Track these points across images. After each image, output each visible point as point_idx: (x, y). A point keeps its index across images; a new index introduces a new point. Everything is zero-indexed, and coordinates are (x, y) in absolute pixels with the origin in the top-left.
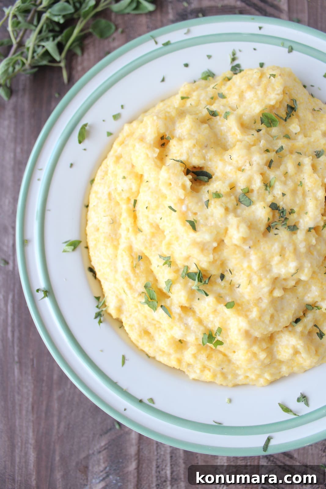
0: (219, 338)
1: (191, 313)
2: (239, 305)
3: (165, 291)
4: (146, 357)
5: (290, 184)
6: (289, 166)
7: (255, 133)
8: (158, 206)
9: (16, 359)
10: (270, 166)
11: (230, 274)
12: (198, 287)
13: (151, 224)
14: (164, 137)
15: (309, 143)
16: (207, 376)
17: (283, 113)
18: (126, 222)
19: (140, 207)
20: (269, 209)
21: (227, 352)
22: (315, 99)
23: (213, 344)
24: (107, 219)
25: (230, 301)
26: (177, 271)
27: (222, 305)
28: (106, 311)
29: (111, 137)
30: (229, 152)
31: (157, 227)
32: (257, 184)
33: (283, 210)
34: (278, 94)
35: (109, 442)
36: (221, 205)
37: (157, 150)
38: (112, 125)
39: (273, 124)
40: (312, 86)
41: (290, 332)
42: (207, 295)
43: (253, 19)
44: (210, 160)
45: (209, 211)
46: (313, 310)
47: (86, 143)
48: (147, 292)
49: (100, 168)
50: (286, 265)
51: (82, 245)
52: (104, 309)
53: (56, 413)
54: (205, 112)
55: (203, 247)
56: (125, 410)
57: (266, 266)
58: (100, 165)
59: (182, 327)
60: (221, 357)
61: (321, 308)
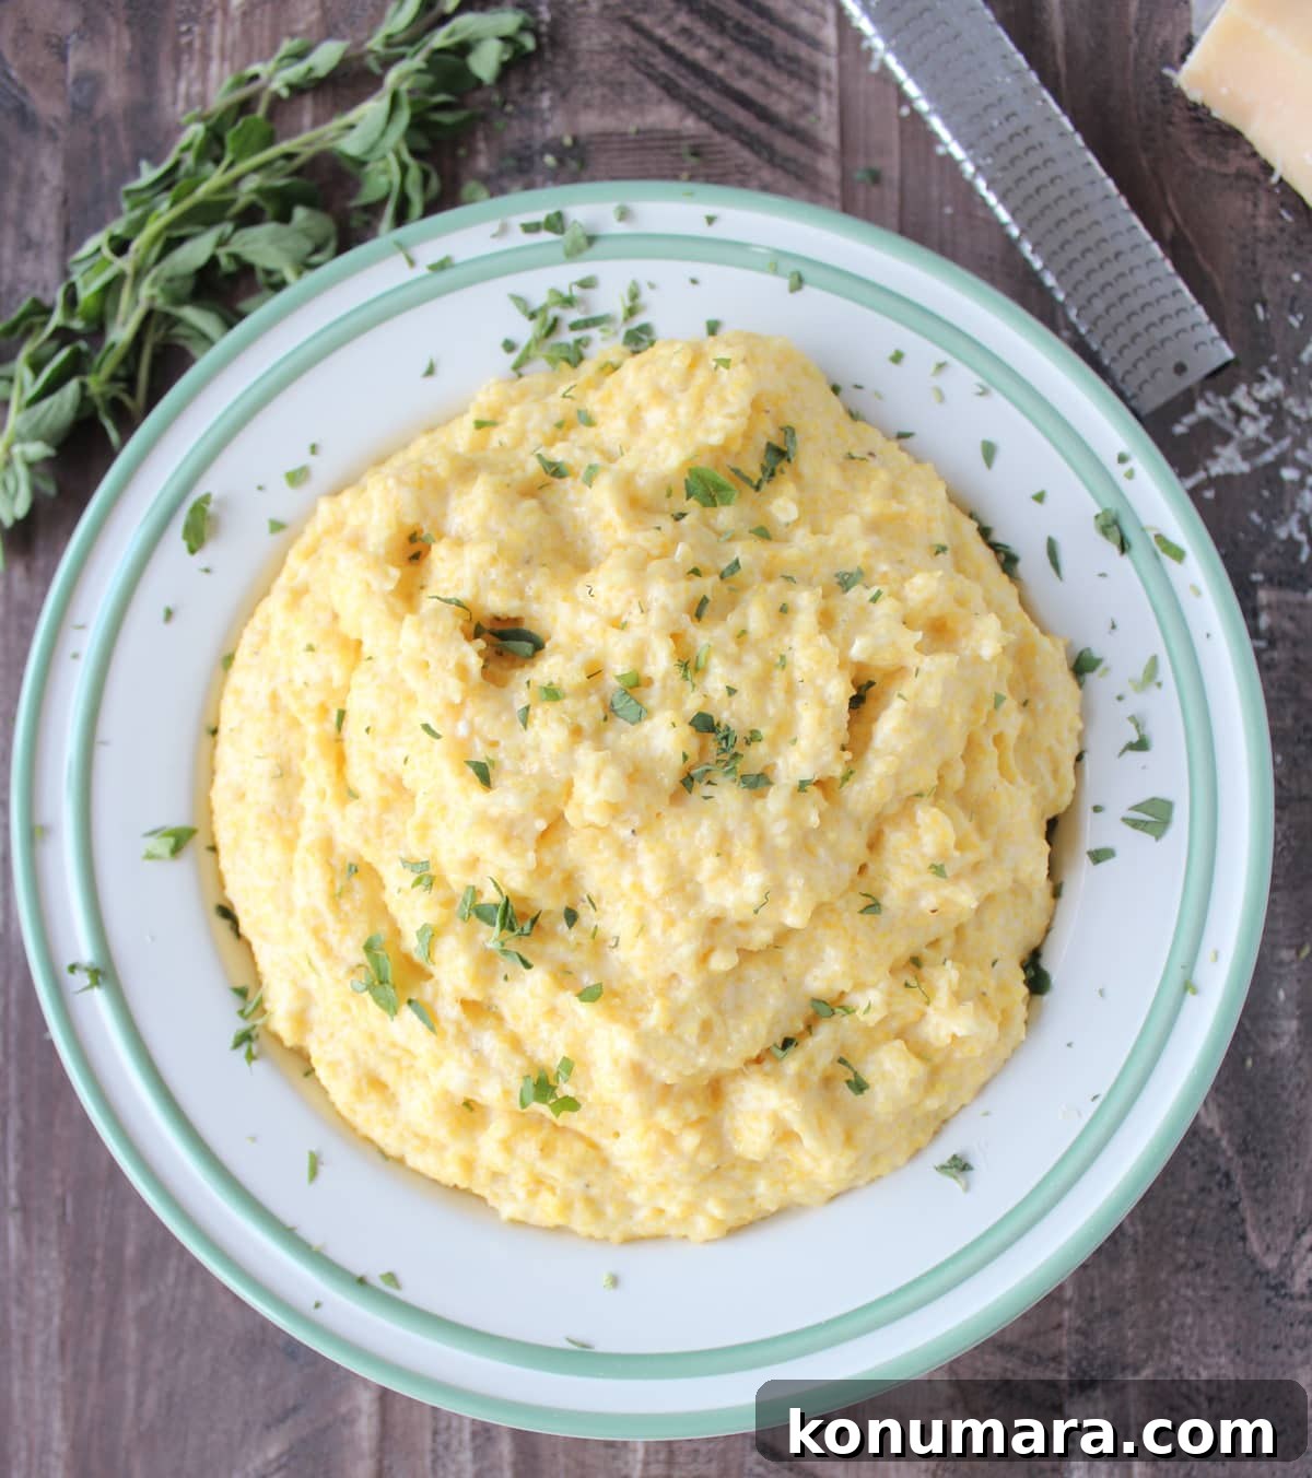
0: (566, 1089)
1: (491, 1021)
2: (615, 994)
3: (418, 957)
4: (379, 1159)
5: (753, 662)
6: (755, 615)
7: (667, 524)
8: (396, 726)
9: (13, 1197)
10: (698, 616)
11: (592, 909)
12: (503, 944)
13: (382, 777)
14: (418, 536)
15: (821, 552)
16: (547, 1210)
17: (753, 468)
18: (316, 774)
19: (353, 729)
20: (687, 730)
21: (596, 1136)
22: (860, 425)
23: (550, 1106)
24: (266, 767)
25: (592, 983)
26: (448, 903)
27: (569, 993)
28: (265, 1026)
29: (282, 534)
30: (588, 577)
31: (398, 785)
32: (660, 662)
33: (726, 733)
34: (732, 416)
35: (292, 1447)
36: (561, 720)
37: (395, 573)
38: (284, 501)
39: (722, 498)
40: (859, 387)
41: (767, 1075)
42: (527, 966)
43: (691, 194)
44: (538, 598)
45: (528, 737)
46: (835, 1017)
47: (210, 554)
48: (371, 962)
49: (251, 623)
50: (737, 883)
51: (200, 841)
52: (259, 1022)
53: (131, 1360)
54: (533, 466)
55: (508, 833)
56: (317, 1305)
57: (682, 886)
58: (251, 615)
59: (467, 1059)
60: (579, 1148)
61: (854, 1011)
